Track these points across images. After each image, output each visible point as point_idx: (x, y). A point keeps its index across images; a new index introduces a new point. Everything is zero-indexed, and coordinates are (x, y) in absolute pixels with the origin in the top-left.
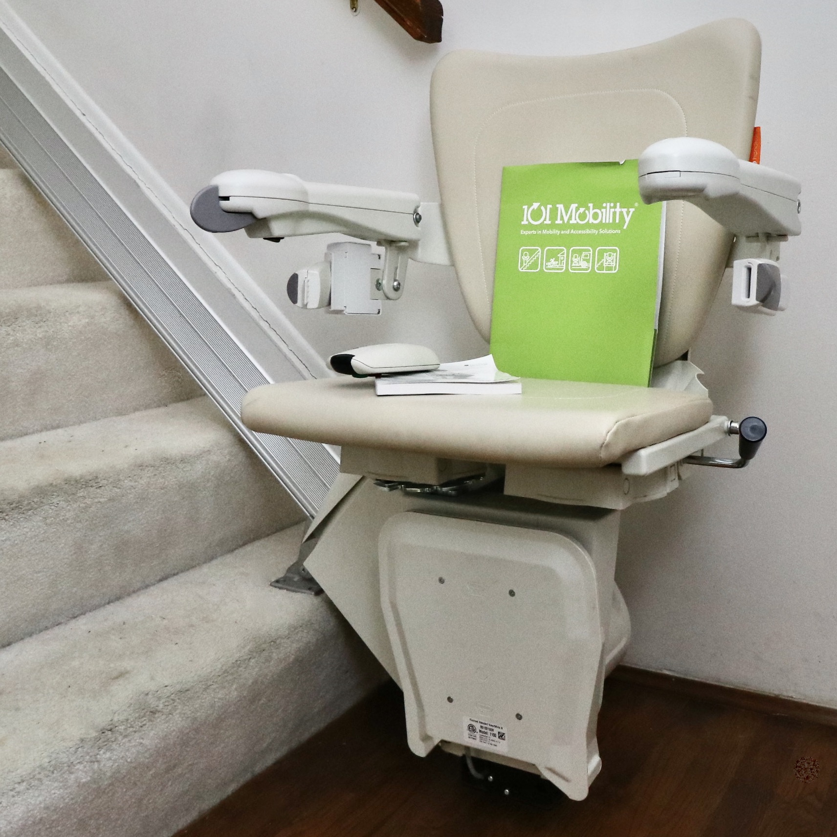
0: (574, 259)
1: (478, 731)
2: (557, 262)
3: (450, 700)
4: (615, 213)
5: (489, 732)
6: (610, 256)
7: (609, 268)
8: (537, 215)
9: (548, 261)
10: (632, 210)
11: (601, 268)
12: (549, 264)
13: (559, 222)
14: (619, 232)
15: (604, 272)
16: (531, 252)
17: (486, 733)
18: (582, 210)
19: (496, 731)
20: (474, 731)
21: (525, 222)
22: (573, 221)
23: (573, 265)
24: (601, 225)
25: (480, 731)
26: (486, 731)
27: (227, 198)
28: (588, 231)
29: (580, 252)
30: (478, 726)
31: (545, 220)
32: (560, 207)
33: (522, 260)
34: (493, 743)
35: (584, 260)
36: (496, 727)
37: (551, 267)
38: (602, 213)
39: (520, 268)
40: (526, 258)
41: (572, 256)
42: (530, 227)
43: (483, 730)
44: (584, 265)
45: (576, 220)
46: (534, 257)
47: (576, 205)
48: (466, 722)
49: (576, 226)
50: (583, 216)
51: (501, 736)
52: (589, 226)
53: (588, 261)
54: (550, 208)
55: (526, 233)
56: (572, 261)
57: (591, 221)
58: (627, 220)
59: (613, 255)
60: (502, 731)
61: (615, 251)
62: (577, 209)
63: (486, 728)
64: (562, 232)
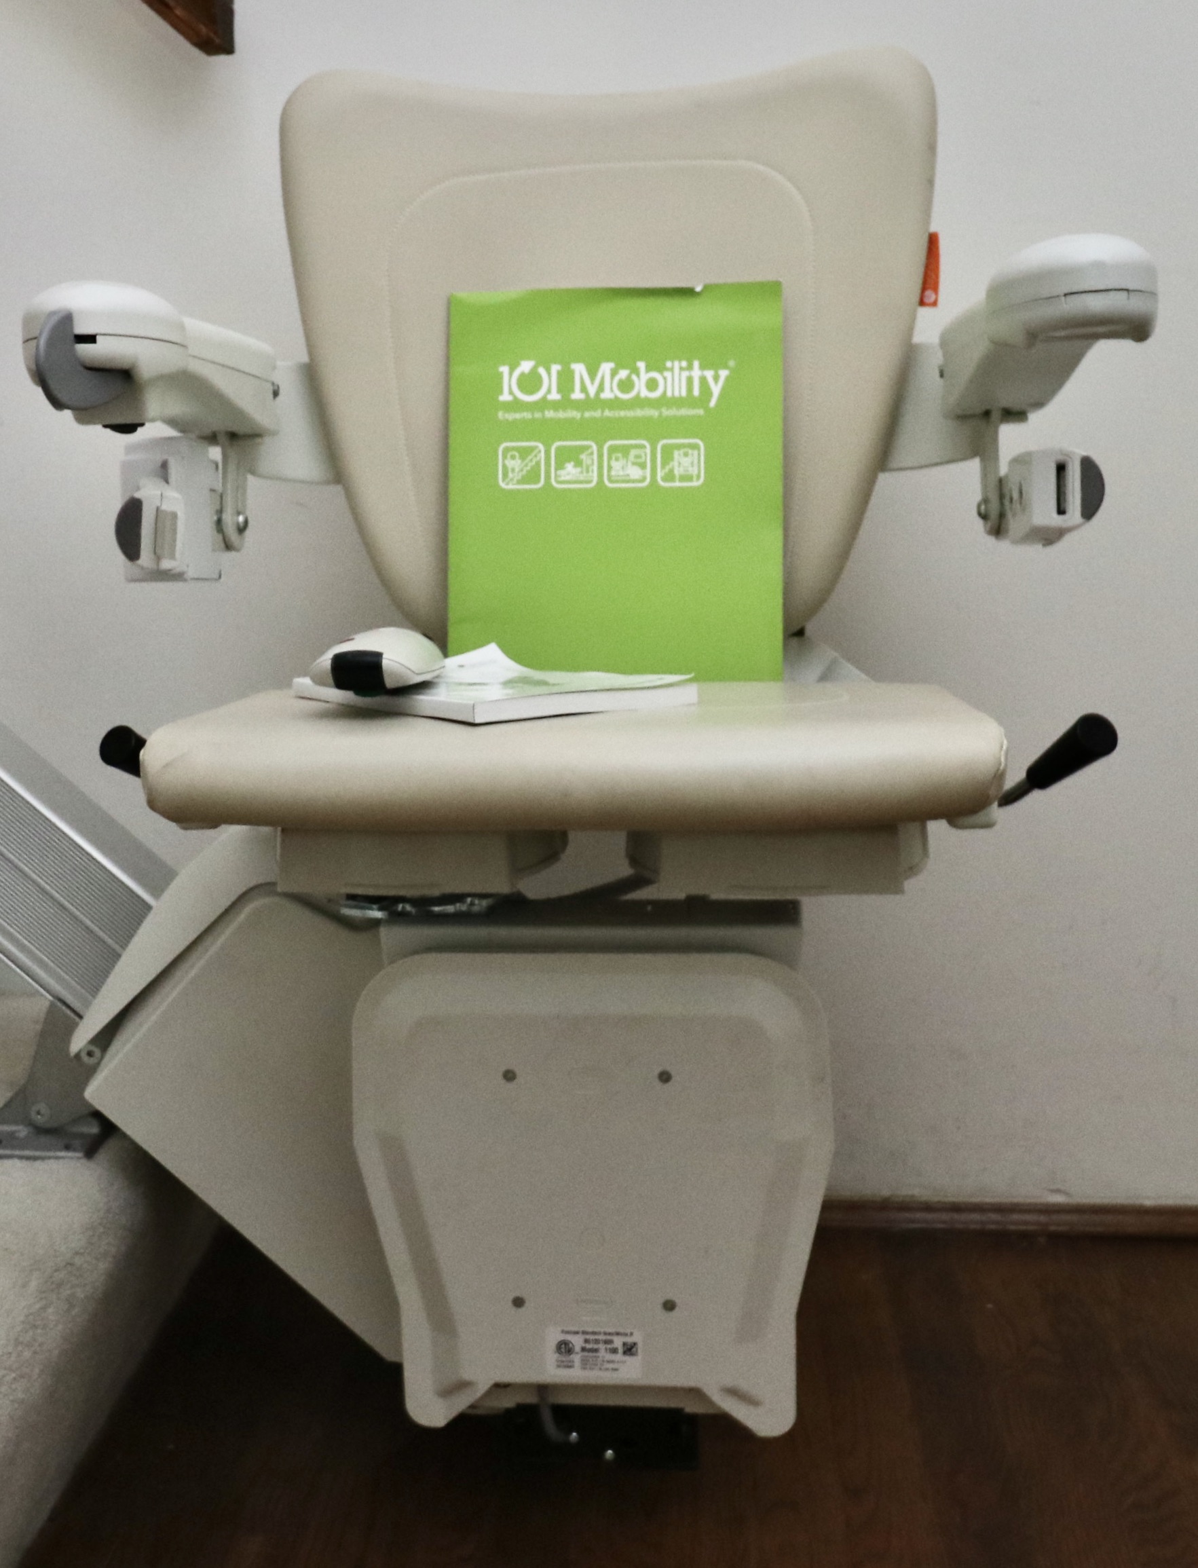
0: (613, 463)
1: (577, 1348)
2: (579, 470)
3: (518, 1302)
4: (690, 381)
5: (602, 1346)
6: (686, 455)
7: (686, 478)
8: (530, 383)
9: (560, 466)
10: (724, 374)
11: (670, 477)
12: (560, 472)
13: (577, 395)
14: (701, 412)
15: (677, 484)
16: (524, 453)
17: (596, 1350)
18: (623, 374)
19: (618, 1342)
20: (570, 1351)
21: (505, 397)
22: (607, 395)
23: (613, 473)
24: (663, 401)
25: (583, 1349)
26: (596, 1346)
27: (91, 339)
28: (639, 413)
29: (625, 450)
30: (577, 1342)
31: (549, 391)
32: (579, 369)
33: (504, 466)
34: (611, 1366)
35: (634, 464)
36: (618, 1334)
37: (568, 478)
38: (665, 379)
39: (503, 480)
40: (514, 464)
41: (609, 459)
42: (516, 405)
43: (588, 1346)
44: (635, 472)
45: (612, 390)
46: (531, 460)
47: (612, 365)
48: (554, 1336)
49: (615, 404)
50: (626, 385)
51: (629, 1350)
53: (642, 466)
54: (558, 372)
55: (511, 416)
56: (610, 468)
57: (644, 393)
58: (716, 390)
59: (693, 455)
60: (629, 1340)
61: (695, 447)
62: (614, 373)
63: (597, 1341)
64: (587, 415)
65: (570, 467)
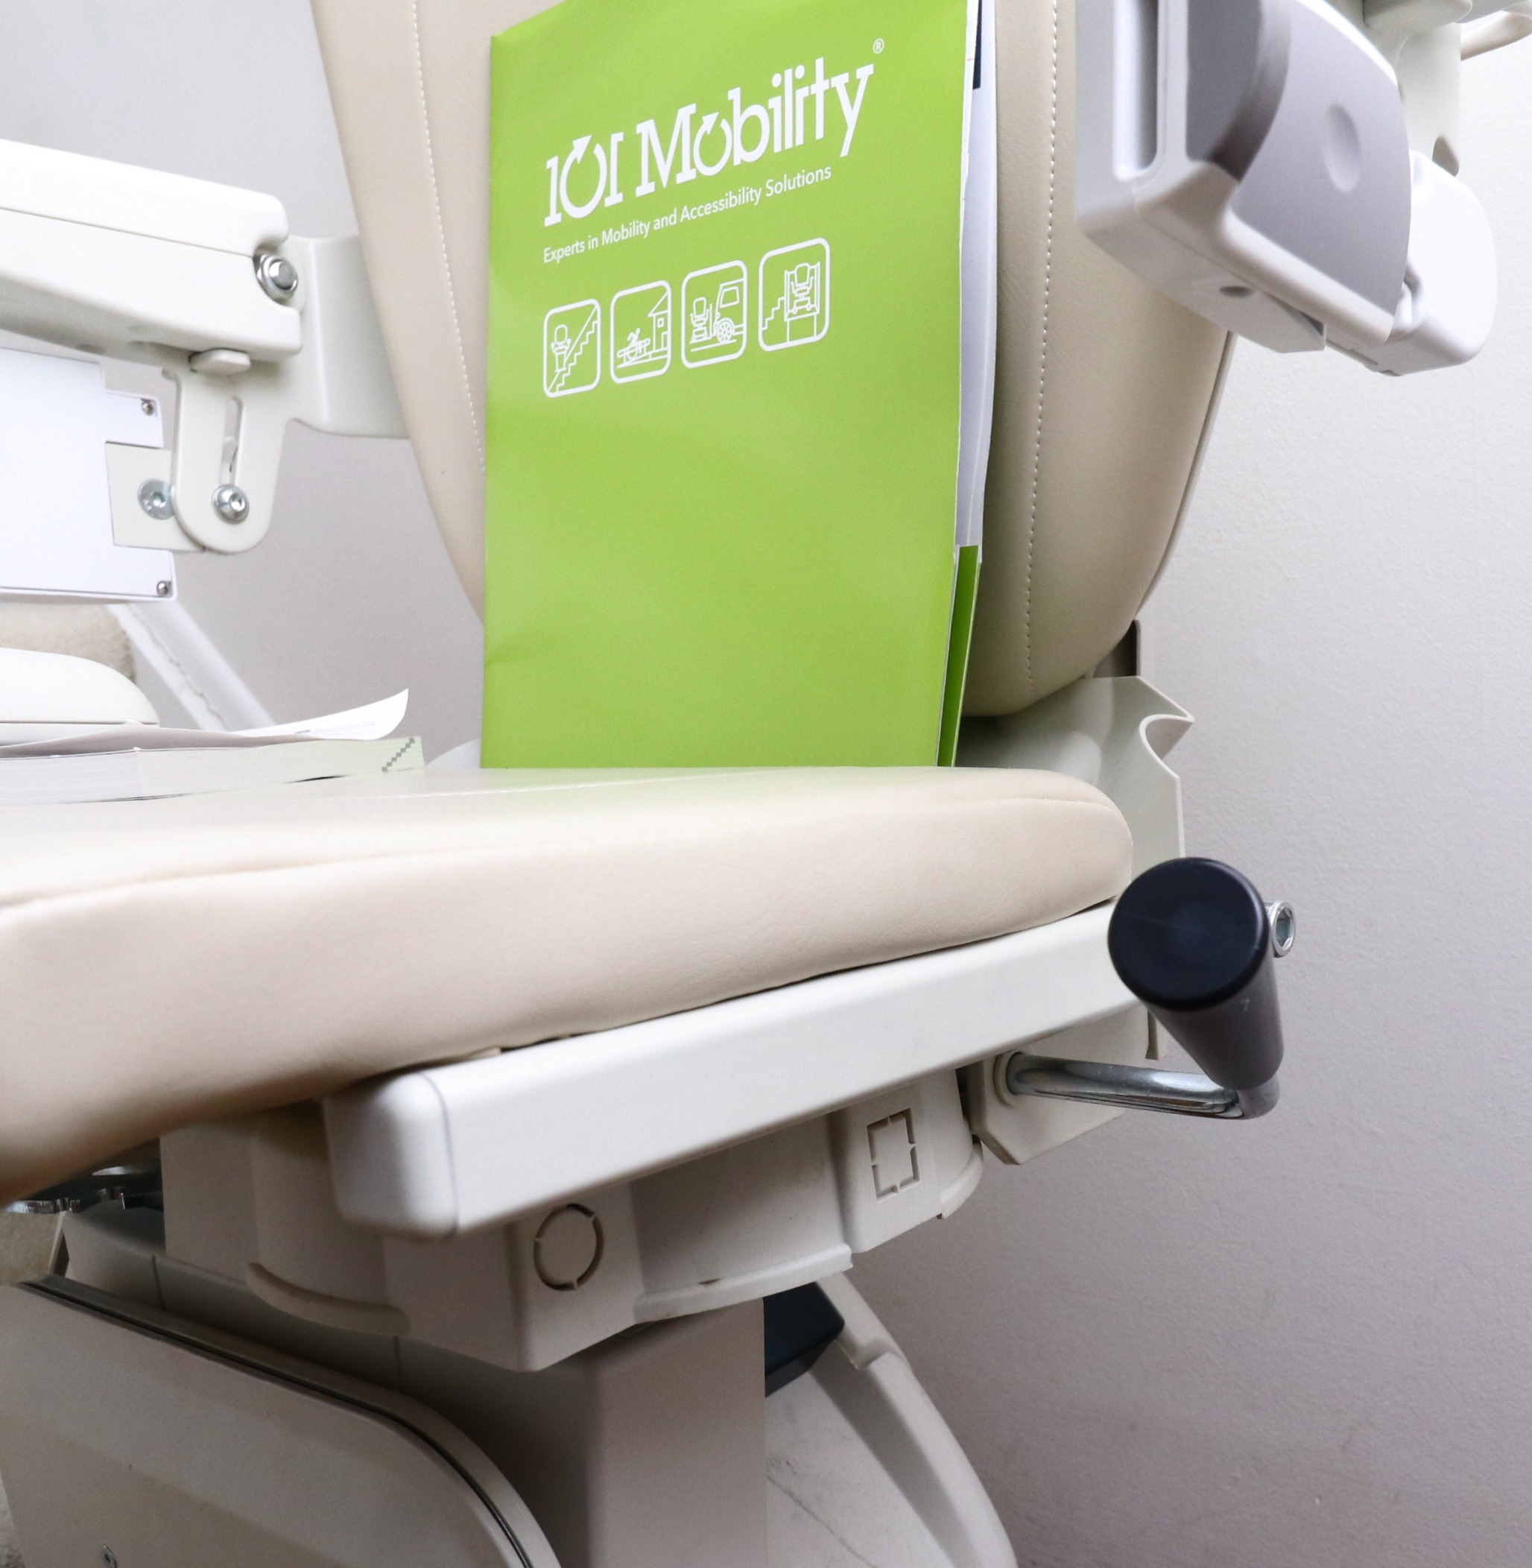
0: (695, 318)
2: (647, 341)
4: (810, 101)
6: (802, 277)
7: (802, 328)
8: (582, 180)
9: (622, 342)
10: (864, 73)
11: (775, 333)
12: (625, 352)
13: (645, 188)
14: (825, 173)
15: (789, 344)
16: (576, 321)
18: (709, 121)
21: (553, 219)
22: (686, 175)
23: (693, 341)
24: (775, 164)
28: (731, 201)
31: (607, 193)
32: (647, 129)
33: (549, 350)
35: (724, 313)
37: (632, 361)
38: (770, 113)
39: (548, 386)
40: (562, 347)
41: (689, 311)
42: (569, 229)
44: (724, 331)
45: (693, 165)
46: (583, 339)
47: (692, 109)
49: (701, 190)
50: (712, 148)
52: (735, 177)
53: (734, 314)
54: (619, 143)
55: (558, 255)
56: (689, 328)
57: (741, 156)
58: (851, 115)
59: (812, 273)
61: (815, 254)
62: (696, 122)
64: (658, 225)
65: (635, 341)
